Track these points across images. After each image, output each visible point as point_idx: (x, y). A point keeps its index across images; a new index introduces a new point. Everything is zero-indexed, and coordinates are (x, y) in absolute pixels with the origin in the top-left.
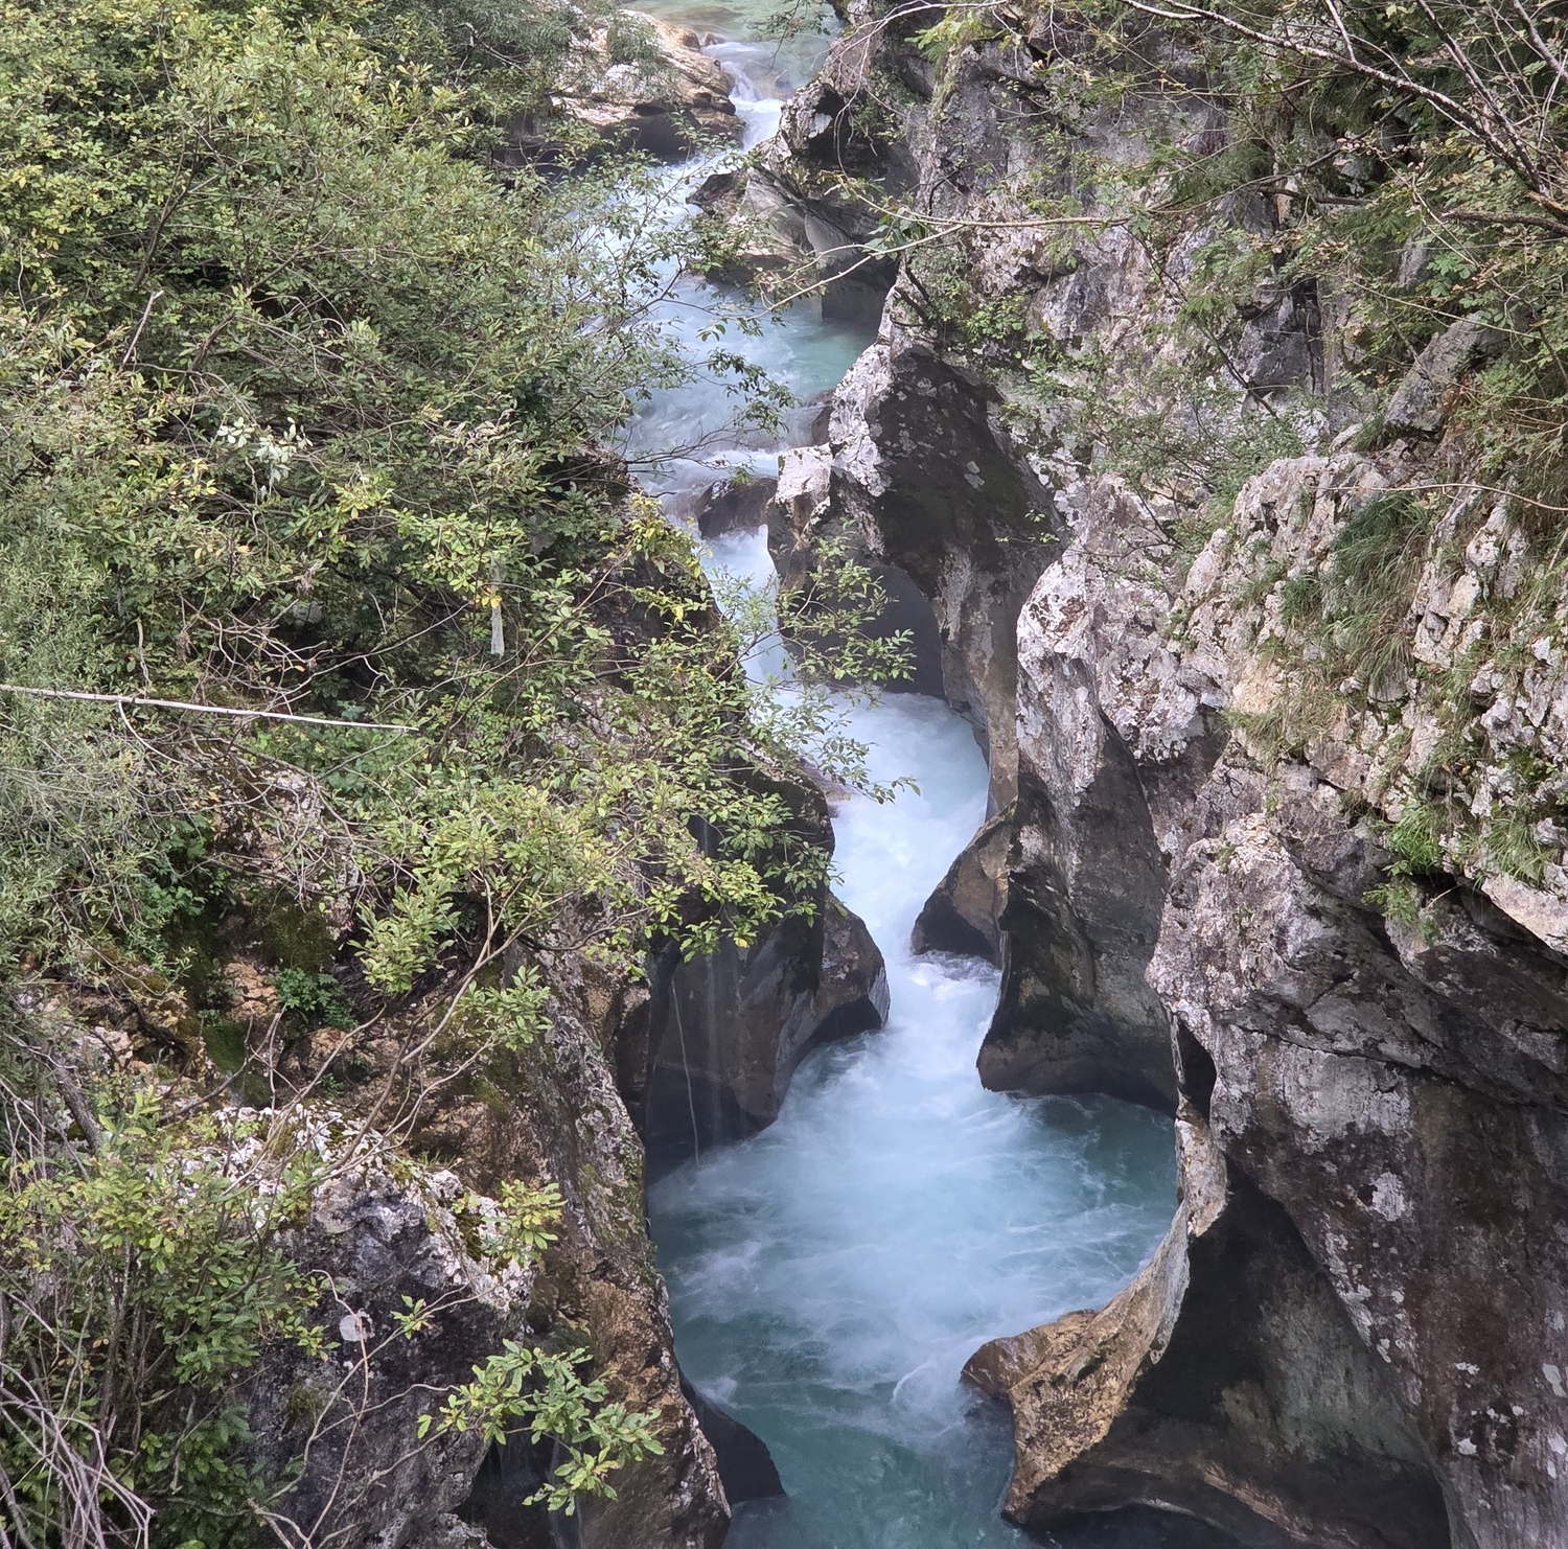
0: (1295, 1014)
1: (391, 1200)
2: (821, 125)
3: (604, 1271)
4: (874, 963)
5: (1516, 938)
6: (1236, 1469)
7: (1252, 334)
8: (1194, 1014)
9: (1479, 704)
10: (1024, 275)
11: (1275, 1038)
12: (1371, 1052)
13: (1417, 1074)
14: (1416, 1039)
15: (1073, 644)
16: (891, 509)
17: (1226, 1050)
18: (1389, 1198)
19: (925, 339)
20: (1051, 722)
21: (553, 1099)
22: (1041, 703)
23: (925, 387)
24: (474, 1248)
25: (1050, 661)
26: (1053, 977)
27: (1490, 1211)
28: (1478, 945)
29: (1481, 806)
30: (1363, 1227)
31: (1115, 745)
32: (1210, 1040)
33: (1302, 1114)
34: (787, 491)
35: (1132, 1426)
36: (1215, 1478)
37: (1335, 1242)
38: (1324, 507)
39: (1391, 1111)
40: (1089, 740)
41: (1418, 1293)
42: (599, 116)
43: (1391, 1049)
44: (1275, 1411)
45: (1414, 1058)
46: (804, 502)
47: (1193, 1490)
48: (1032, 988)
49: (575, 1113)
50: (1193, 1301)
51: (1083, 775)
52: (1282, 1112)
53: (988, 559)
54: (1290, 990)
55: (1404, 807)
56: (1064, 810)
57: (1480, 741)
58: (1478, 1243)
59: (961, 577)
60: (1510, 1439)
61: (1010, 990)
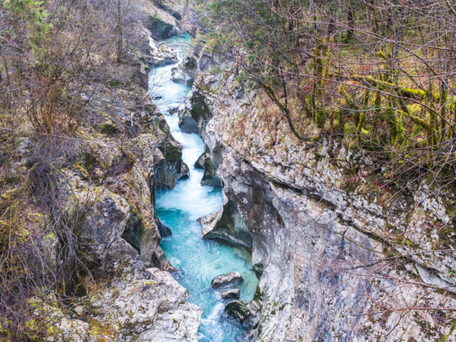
0: (234, 178)
1: (110, 199)
2: (187, 61)
3: (144, 208)
4: (187, 170)
5: (255, 169)
6: (229, 234)
7: (236, 91)
8: (223, 178)
9: (252, 139)
10: (210, 82)
11: (232, 181)
12: (243, 183)
13: (249, 186)
14: (249, 181)
15: (213, 130)
16: (192, 112)
17: (226, 182)
18: (245, 201)
19: (197, 90)
20: (210, 140)
21: (138, 186)
22: (209, 137)
23: (197, 96)
24: (122, 205)
25: (210, 132)
26: (210, 173)
27: (257, 203)
28: (251, 170)
29: (251, 152)
30: (242, 204)
31: (218, 143)
32: (224, 181)
33: (235, 190)
34: (180, 109)
35: (216, 228)
36: (226, 234)
37: (239, 206)
38: (235, 114)
39: (245, 190)
40: (215, 142)
41: (249, 212)
42: (160, 59)
43: (246, 182)
44: (234, 226)
45: (248, 184)
46: (182, 110)
47: (223, 235)
48: (208, 174)
49: (141, 188)
50: (224, 213)
51: (214, 147)
52: (232, 190)
53: (205, 118)
54: (233, 175)
55: (242, 152)
56: (211, 151)
57: (252, 144)
58: (256, 206)
59: (201, 120)
60: (259, 230)
61: (205, 174)
